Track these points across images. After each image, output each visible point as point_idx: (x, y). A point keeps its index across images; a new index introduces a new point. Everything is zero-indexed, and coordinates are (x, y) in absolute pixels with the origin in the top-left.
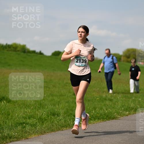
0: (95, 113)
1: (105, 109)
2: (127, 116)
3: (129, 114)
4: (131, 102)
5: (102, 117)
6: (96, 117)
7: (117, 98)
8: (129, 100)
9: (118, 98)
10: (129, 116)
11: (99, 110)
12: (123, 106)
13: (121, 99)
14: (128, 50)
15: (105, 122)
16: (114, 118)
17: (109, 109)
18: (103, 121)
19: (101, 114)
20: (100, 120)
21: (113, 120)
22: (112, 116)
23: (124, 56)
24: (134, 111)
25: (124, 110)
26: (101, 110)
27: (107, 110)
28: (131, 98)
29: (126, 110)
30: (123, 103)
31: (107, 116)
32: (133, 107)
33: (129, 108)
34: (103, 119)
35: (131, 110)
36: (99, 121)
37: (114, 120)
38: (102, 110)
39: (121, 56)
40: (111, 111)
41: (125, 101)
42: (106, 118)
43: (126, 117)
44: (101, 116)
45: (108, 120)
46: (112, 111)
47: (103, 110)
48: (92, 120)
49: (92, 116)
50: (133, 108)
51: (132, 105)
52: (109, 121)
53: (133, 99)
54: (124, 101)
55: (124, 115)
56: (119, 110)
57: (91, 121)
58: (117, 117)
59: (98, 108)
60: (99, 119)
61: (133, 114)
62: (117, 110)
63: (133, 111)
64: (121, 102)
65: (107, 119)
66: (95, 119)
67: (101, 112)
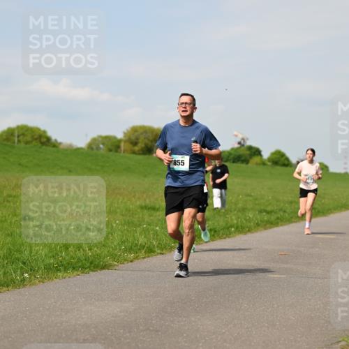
0: (67, 258)
1: (87, 249)
2: (131, 261)
3: (137, 258)
4: (141, 234)
5: (80, 264)
6: (69, 264)
7: (112, 226)
8: (136, 231)
9: (114, 225)
10: (136, 262)
11: (76, 251)
12: (123, 242)
13: (120, 227)
14: (135, 129)
15: (87, 275)
16: (105, 267)
17: (95, 249)
18: (83, 273)
19: (79, 259)
20: (77, 270)
21: (104, 271)
22: (102, 263)
23: (125, 142)
24: (145, 252)
25: (125, 250)
26: (79, 250)
27: (90, 249)
28: (140, 225)
29: (130, 250)
30: (123, 237)
31: (91, 263)
32: (144, 244)
33: (136, 245)
34: (83, 268)
35: (139, 249)
36: (75, 273)
37: (106, 271)
38: (81, 250)
39: (120, 141)
40: (98, 251)
41: (128, 231)
42: (89, 267)
43: (130, 264)
44: (78, 262)
45: (93, 271)
46: (102, 253)
47: (83, 250)
48: (61, 272)
49: (61, 262)
50: (144, 247)
51: (142, 240)
52: (94, 273)
53: (143, 228)
54: (126, 232)
55: (125, 260)
56: (116, 249)
57: (59, 274)
58: (110, 265)
59: (74, 247)
60: (74, 268)
61: (144, 258)
62: (111, 250)
63: (143, 252)
64: (120, 233)
65: (92, 268)
66: (66, 269)
67: (80, 254)
